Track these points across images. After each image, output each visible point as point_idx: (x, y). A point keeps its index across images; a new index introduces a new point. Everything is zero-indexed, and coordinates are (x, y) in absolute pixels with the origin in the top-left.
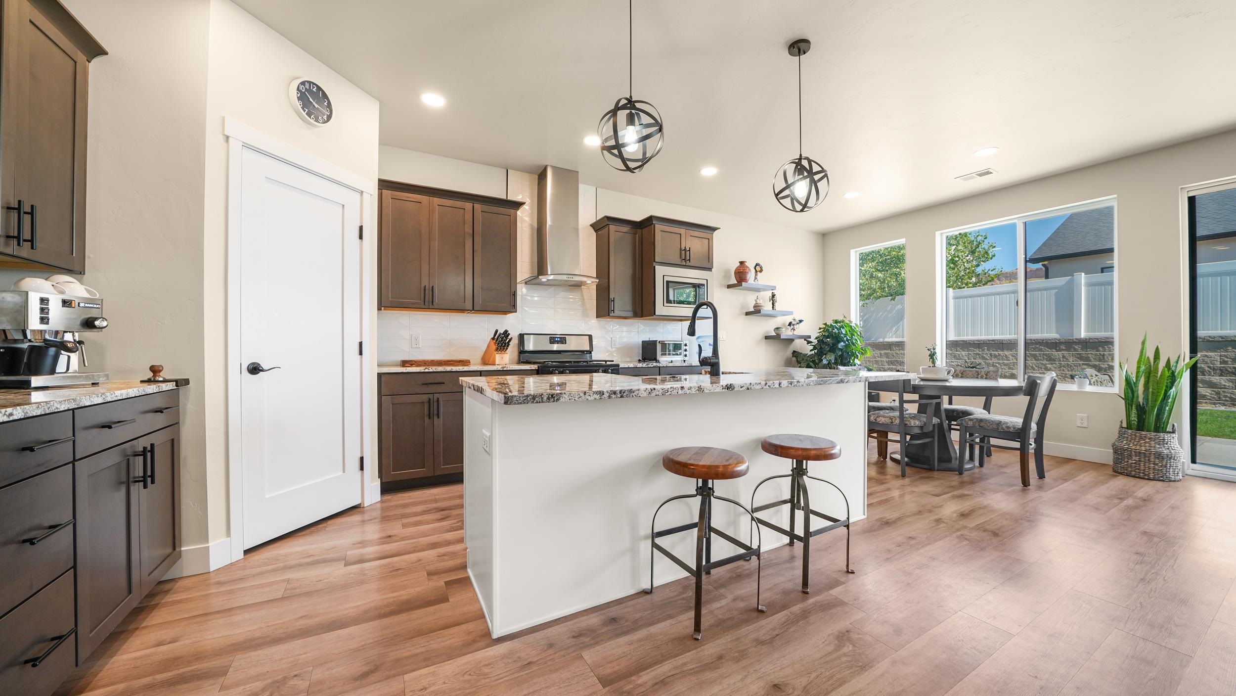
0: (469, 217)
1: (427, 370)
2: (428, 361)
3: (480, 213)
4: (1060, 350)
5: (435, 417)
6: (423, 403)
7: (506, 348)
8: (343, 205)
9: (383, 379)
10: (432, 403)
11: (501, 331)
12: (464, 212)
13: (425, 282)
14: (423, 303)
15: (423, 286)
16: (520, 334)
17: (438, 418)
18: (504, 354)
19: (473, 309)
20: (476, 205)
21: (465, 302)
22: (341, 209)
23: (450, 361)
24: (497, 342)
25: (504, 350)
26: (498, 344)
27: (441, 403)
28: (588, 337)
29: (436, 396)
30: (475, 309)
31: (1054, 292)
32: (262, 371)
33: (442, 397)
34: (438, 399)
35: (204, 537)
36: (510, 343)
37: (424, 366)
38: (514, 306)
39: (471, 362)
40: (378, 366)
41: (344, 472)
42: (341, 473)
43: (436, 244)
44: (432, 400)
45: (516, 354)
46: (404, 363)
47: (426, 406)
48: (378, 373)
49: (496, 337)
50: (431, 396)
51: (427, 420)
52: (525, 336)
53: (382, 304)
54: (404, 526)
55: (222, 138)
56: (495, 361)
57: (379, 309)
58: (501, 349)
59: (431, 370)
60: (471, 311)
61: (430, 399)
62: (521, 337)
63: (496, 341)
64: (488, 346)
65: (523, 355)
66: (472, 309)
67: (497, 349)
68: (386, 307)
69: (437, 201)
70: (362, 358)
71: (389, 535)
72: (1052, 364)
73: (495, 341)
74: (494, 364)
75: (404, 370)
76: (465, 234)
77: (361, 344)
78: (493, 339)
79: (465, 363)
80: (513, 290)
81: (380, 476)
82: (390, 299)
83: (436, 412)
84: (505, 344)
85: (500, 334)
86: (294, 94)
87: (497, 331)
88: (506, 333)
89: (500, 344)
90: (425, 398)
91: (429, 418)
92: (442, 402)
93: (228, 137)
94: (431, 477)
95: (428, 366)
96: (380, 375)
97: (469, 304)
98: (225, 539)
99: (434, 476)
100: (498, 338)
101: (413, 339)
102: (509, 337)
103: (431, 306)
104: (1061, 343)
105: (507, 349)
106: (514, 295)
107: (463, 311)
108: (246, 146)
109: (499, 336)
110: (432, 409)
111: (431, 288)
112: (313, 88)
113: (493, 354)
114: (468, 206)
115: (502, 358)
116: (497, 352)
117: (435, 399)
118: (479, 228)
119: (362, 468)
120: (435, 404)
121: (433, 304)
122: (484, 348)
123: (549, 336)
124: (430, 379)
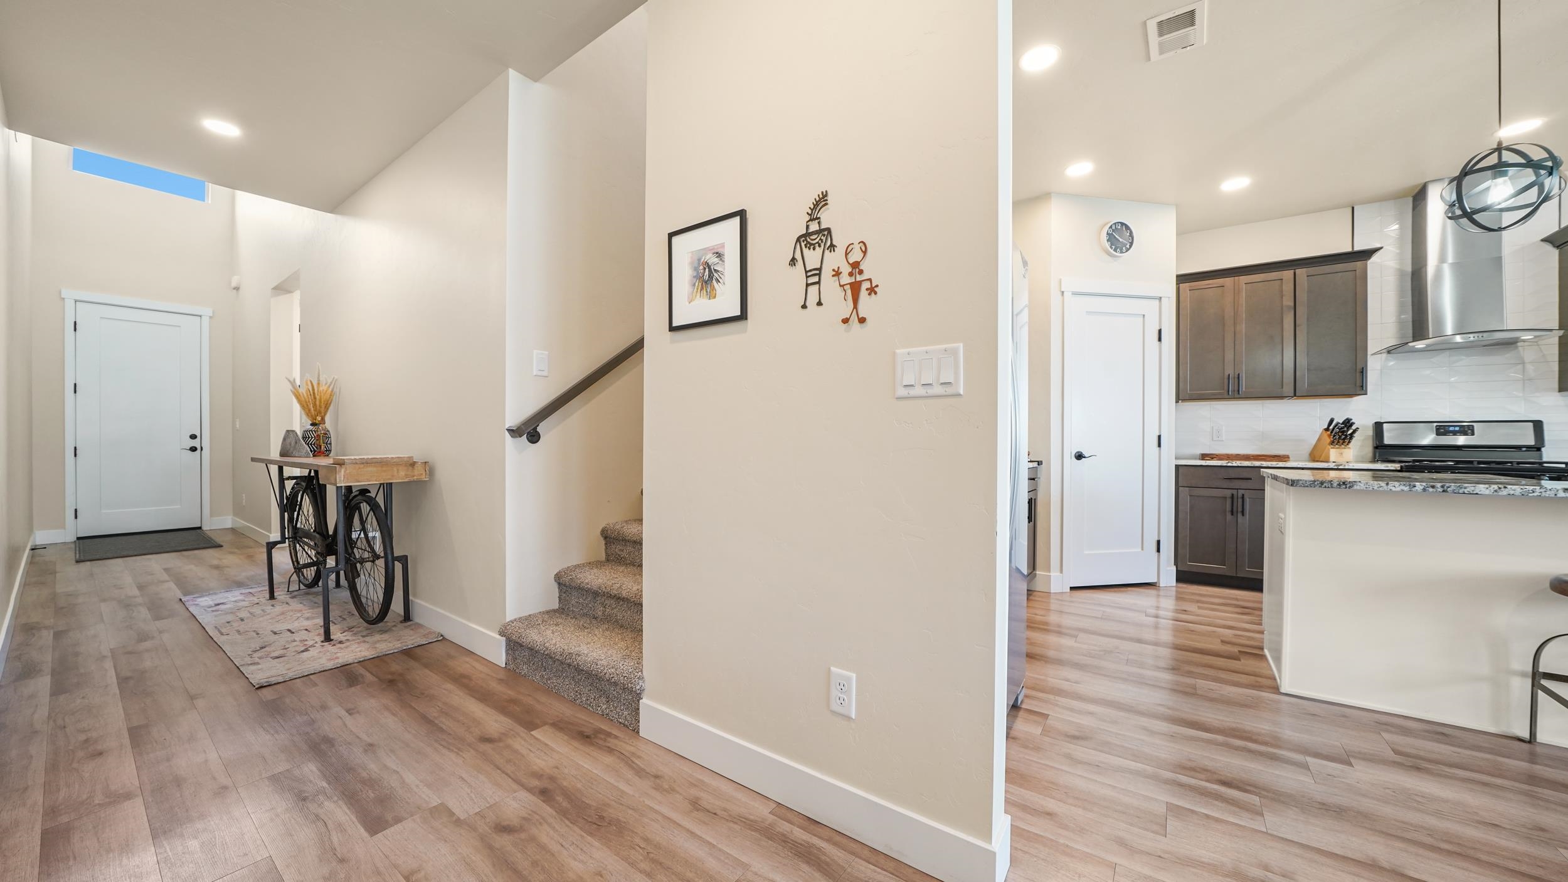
0: (1288, 288)
1: (1229, 464)
2: (1232, 455)
3: (1306, 278)
5: (1240, 515)
6: (1225, 498)
7: (1347, 441)
8: (1144, 315)
9: (1181, 470)
10: (1235, 500)
11: (1339, 419)
12: (1282, 283)
13: (1229, 370)
14: (1226, 392)
15: (1226, 374)
16: (1376, 423)
17: (1243, 515)
18: (1345, 448)
19: (1295, 395)
20: (1298, 271)
21: (1282, 388)
22: (1142, 319)
23: (1260, 456)
24: (1333, 434)
25: (1345, 444)
26: (1334, 436)
27: (1247, 501)
28: (1531, 424)
29: (1241, 492)
30: (1297, 395)
32: (1085, 457)
33: (1247, 494)
34: (1243, 495)
35: (1048, 568)
36: (1355, 435)
37: (1227, 460)
38: (1362, 386)
39: (1291, 459)
40: (1176, 458)
41: (1142, 549)
42: (1140, 550)
43: (1242, 327)
44: (1235, 496)
45: (1369, 450)
46: (1204, 457)
47: (1229, 502)
48: (1176, 465)
49: (1331, 427)
50: (1235, 492)
51: (1229, 517)
52: (1385, 425)
53: (1180, 398)
54: (1199, 608)
55: (1060, 294)
56: (1329, 457)
57: (1177, 402)
58: (1338, 442)
59: (1235, 464)
60: (1292, 397)
61: (1233, 495)
62: (1378, 427)
63: (1332, 432)
64: (1319, 440)
65: (1382, 450)
66: (1293, 395)
67: (1332, 443)
68: (1184, 400)
69: (1244, 279)
70: (1160, 450)
71: (1185, 609)
73: (1329, 433)
74: (1327, 462)
75: (1203, 463)
76: (1282, 308)
77: (1159, 437)
78: (1327, 429)
79: (1284, 458)
80: (1359, 367)
81: (1176, 564)
82: (1189, 392)
83: (1240, 509)
84: (1346, 436)
85: (1338, 423)
86: (1104, 237)
87: (1332, 421)
88: (1348, 423)
89: (1337, 437)
90: (1228, 493)
91: (1232, 514)
92: (1248, 499)
93: (1063, 292)
94: (1232, 577)
95: (1232, 460)
96: (1177, 467)
97: (1288, 389)
98: (1059, 574)
99: (1236, 577)
100: (1333, 429)
101: (1214, 431)
102: (1354, 427)
103: (1236, 396)
105: (1349, 442)
106: (1362, 372)
107: (1282, 397)
108: (1074, 294)
109: (1335, 426)
110: (1236, 506)
111: (1236, 376)
112: (1118, 225)
113: (1327, 449)
114: (1288, 274)
115: (1341, 453)
116: (1332, 446)
117: (1240, 495)
118: (1302, 296)
119: (1158, 550)
120: (1240, 501)
121: (1239, 393)
122: (1314, 442)
123: (1435, 424)
124: (1233, 474)
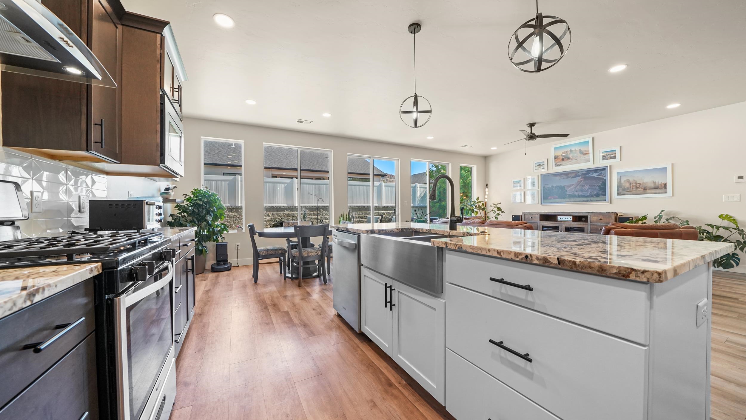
4: (234, 212)
31: (227, 182)
72: (230, 219)
104: (234, 208)
